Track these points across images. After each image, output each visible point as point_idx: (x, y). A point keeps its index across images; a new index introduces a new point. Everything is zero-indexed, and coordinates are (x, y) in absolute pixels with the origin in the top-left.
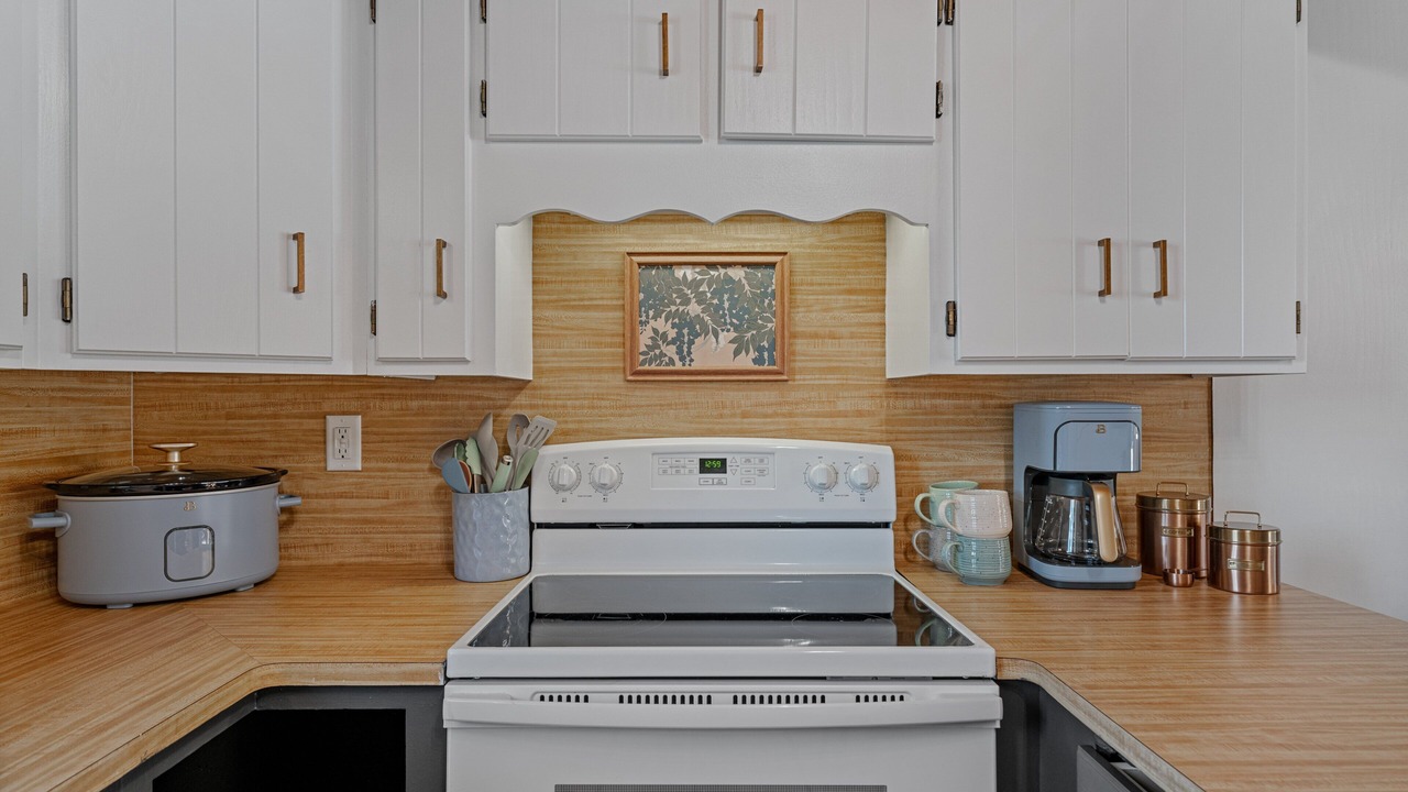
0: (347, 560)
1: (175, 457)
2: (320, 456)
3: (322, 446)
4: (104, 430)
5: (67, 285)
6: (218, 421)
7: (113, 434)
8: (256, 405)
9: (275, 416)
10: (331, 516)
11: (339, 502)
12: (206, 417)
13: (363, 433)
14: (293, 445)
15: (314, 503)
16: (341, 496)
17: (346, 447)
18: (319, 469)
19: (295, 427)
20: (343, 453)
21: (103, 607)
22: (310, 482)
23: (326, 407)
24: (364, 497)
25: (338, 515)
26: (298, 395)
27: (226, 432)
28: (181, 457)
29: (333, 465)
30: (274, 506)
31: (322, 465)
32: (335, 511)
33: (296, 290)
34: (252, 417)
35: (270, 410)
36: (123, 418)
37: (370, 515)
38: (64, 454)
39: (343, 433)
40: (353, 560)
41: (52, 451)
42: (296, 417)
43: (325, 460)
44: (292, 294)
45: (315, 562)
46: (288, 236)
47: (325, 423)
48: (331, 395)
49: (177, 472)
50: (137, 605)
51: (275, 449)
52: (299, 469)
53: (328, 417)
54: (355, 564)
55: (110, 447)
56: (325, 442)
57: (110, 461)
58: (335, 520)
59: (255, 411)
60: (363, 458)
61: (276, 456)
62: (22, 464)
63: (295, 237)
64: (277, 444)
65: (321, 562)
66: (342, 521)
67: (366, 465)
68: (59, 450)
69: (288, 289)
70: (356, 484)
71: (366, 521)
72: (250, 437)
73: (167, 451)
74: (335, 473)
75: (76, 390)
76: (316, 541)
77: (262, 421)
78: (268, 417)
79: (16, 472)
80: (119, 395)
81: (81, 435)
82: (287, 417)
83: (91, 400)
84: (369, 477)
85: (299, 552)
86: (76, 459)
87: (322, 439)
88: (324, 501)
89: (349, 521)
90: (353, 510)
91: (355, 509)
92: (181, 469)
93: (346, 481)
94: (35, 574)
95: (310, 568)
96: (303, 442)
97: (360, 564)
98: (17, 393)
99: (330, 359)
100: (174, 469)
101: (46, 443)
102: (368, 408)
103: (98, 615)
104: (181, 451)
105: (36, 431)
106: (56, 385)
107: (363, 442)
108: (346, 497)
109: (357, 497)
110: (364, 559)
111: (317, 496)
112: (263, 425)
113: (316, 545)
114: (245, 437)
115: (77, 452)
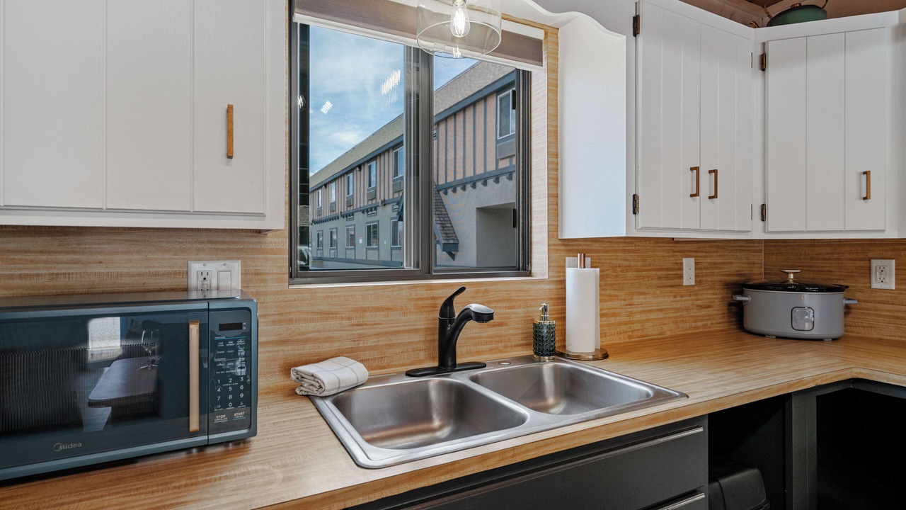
0: (885, 337)
1: (792, 276)
2: (867, 280)
3: (868, 275)
4: (754, 264)
5: (763, 207)
6: (806, 261)
7: (756, 265)
8: (827, 254)
9: (838, 259)
10: (873, 312)
11: (879, 306)
12: (800, 259)
13: (896, 269)
14: (850, 274)
15: (863, 305)
16: (881, 302)
17: (884, 277)
18: (866, 287)
19: (851, 265)
20: (882, 279)
21: (762, 335)
22: (860, 294)
23: (871, 255)
24: (896, 305)
25: (879, 313)
26: (852, 249)
27: (810, 266)
28: (794, 276)
29: (875, 285)
30: (842, 303)
31: (868, 285)
32: (877, 310)
33: (865, 199)
34: (825, 259)
35: (836, 256)
36: (759, 258)
37: (900, 315)
38: (741, 272)
39: (882, 268)
40: (889, 338)
41: (737, 271)
42: (851, 260)
43: (870, 283)
44: (863, 201)
45: (863, 335)
46: (861, 173)
47: (870, 263)
48: (874, 249)
49: (792, 283)
50: (778, 337)
51: (839, 276)
52: (853, 287)
53: (872, 260)
54: (890, 340)
55: (756, 271)
56: (870, 273)
57: (756, 277)
58: (877, 315)
59: (827, 257)
60: (896, 283)
61: (839, 279)
62: (728, 275)
63: (865, 173)
64: (840, 273)
65: (867, 336)
66: (881, 316)
67: (899, 287)
68: (739, 271)
69: (861, 198)
70: (891, 297)
71: (898, 318)
72: (824, 269)
73: (788, 273)
74: (876, 290)
75: (744, 246)
76: (864, 324)
77: (830, 261)
78: (835, 259)
79: (726, 278)
80: (759, 248)
81: (746, 265)
82: (846, 259)
83: (749, 251)
84: (901, 294)
85: (853, 329)
86: (744, 275)
87: (868, 271)
88: (869, 304)
89: (886, 316)
90: (888, 311)
91: (891, 310)
92: (794, 281)
93: (884, 295)
94: (732, 319)
95: (860, 338)
96: (856, 272)
97: (894, 341)
98: (726, 248)
99: (884, 231)
100: (791, 281)
101: (734, 268)
102: (900, 255)
103: (760, 339)
104: (794, 273)
105: (732, 263)
106: (739, 244)
107: (896, 274)
108: (884, 304)
109: (892, 304)
110: (896, 338)
111: (864, 301)
112: (831, 263)
113: (863, 327)
114: (821, 269)
115: (745, 272)
